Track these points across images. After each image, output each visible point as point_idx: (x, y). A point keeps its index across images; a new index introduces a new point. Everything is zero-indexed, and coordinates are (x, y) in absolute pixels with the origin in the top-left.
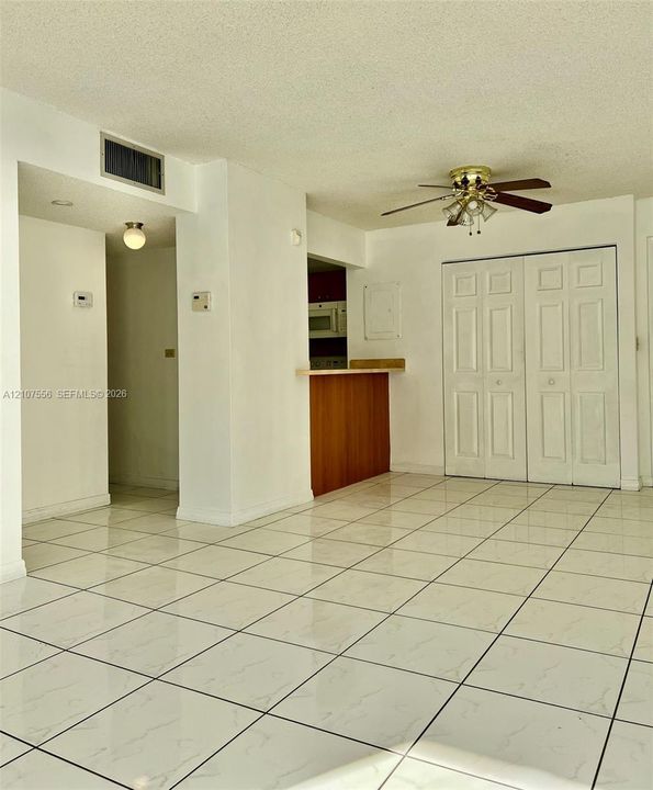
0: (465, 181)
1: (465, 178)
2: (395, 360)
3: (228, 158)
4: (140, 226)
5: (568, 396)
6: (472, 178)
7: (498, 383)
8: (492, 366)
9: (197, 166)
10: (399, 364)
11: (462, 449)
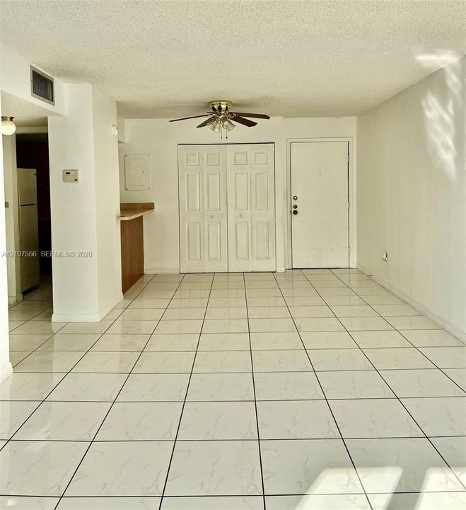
0: (220, 108)
1: (220, 106)
2: (148, 204)
3: (92, 83)
4: (12, 119)
5: (250, 224)
6: (223, 107)
7: (212, 217)
8: (208, 208)
9: (66, 84)
10: (150, 207)
11: (191, 257)
